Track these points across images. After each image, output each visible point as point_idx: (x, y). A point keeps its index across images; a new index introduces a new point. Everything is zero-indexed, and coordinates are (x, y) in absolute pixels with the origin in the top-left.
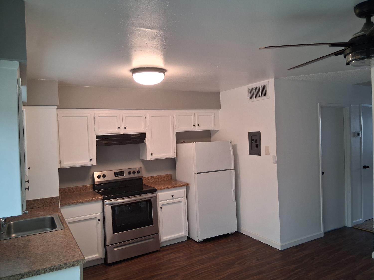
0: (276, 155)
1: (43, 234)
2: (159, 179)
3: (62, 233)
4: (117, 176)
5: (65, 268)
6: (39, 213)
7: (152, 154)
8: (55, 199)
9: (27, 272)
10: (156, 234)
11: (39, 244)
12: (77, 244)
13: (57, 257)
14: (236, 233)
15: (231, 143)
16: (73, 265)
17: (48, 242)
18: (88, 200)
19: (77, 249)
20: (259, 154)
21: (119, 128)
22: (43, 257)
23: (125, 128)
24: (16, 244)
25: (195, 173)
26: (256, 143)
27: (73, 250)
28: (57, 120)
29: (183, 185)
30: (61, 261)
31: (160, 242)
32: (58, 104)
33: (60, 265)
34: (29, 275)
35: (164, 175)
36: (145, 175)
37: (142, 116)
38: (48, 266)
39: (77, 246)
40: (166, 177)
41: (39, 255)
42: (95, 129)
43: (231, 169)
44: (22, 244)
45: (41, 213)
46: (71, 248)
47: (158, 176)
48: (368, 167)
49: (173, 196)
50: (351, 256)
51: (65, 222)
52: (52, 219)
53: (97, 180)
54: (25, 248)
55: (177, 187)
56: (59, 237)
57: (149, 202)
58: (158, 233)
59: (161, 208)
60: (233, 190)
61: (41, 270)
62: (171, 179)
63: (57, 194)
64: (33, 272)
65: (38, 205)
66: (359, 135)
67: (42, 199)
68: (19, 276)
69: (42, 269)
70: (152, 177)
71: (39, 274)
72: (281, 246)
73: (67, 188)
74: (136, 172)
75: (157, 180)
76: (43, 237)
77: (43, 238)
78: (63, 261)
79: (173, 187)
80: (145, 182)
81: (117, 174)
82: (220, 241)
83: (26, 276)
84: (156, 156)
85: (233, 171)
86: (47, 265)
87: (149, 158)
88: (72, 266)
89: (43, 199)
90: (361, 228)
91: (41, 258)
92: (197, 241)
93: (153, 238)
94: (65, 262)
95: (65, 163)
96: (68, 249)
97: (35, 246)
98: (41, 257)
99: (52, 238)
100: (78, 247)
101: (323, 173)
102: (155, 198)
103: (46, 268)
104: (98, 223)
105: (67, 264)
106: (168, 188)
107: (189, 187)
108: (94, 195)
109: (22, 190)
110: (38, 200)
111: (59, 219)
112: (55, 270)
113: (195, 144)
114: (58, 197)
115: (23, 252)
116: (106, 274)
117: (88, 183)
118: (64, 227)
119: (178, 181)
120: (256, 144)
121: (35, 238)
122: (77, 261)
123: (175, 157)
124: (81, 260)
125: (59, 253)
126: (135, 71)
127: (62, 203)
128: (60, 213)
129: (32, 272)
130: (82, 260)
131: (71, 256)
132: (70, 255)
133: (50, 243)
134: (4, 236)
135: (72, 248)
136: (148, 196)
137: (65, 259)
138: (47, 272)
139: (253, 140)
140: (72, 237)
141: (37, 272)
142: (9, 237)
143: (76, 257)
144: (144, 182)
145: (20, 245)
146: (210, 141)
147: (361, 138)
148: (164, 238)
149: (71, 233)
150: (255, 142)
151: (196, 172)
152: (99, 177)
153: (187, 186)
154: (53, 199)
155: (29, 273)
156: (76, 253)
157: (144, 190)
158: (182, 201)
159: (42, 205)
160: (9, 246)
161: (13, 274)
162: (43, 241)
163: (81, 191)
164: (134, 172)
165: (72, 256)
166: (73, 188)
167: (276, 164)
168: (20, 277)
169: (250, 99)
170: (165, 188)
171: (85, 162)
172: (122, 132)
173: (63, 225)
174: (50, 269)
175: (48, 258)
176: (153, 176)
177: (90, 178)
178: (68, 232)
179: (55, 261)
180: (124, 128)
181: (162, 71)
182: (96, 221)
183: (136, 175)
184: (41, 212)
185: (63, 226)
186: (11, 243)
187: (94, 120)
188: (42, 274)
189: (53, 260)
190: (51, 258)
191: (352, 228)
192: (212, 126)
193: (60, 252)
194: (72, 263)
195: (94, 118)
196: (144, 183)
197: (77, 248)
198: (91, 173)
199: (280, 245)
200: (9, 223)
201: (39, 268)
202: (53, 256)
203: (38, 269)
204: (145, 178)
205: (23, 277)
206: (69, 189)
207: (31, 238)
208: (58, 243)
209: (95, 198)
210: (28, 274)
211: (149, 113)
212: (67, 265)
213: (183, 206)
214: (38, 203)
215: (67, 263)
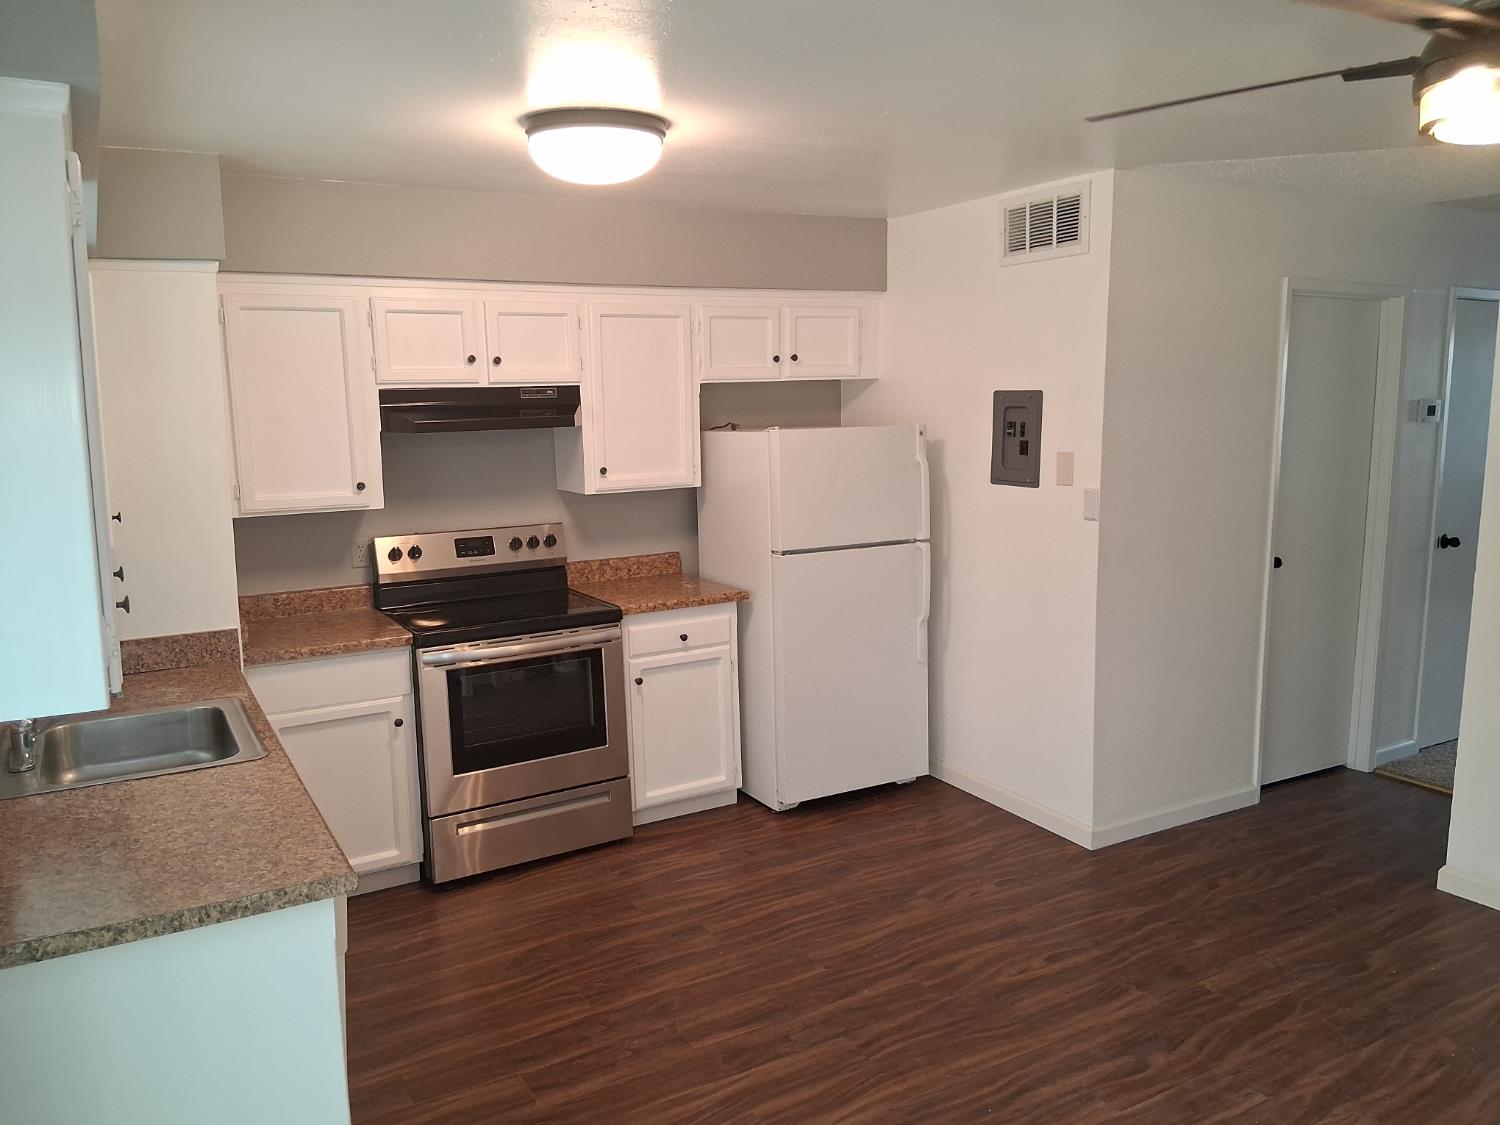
0: (1096, 486)
1: (187, 777)
2: (630, 571)
3: (259, 774)
4: (464, 556)
5: (280, 907)
6: (165, 694)
7: (603, 471)
8: (224, 640)
9: (134, 920)
10: (620, 778)
11: (172, 813)
12: (320, 815)
13: (246, 867)
14: (921, 780)
15: (921, 433)
16: (310, 898)
17: (206, 806)
18: (355, 646)
19: (322, 837)
20: (1034, 483)
21: (472, 359)
22: (193, 863)
23: (497, 361)
24: (81, 811)
25: (773, 552)
26: (1022, 439)
27: (309, 839)
28: (220, 323)
29: (727, 599)
30: (263, 880)
31: (634, 810)
32: (223, 256)
33: (261, 897)
34: (143, 930)
35: (651, 555)
36: (575, 552)
37: (564, 315)
38: (211, 899)
39: (324, 826)
40: (657, 564)
41: (176, 856)
42: (374, 361)
43: (915, 541)
44: (107, 812)
45: (173, 693)
46: (298, 833)
47: (627, 558)
48: (1455, 542)
49: (684, 638)
50: (1358, 881)
51: (270, 729)
52: (218, 719)
53: (385, 567)
54: (120, 831)
55: (701, 603)
56: (250, 788)
57: (591, 657)
58: (625, 777)
59: (639, 682)
60: (920, 619)
61: (185, 913)
62: (679, 573)
63: (232, 621)
64: (156, 920)
65: (159, 660)
66: (1434, 414)
67: (174, 640)
68: (106, 934)
69: (193, 909)
70: (603, 563)
71: (181, 930)
72: (1093, 834)
73: (267, 594)
74: (542, 539)
75: (624, 574)
76: (188, 788)
77: (187, 792)
78: (270, 881)
79: (687, 605)
80: (576, 583)
81: (464, 547)
82: (866, 811)
83: (130, 935)
84: (621, 480)
85: (925, 547)
86: (210, 896)
87: (592, 485)
88: (306, 900)
89: (175, 636)
90: (1405, 776)
91: (186, 869)
92: (776, 808)
93: (608, 792)
94: (277, 885)
95: (258, 497)
96: (288, 837)
97: (156, 821)
98: (185, 865)
99: (222, 791)
100: (327, 828)
101: (1278, 563)
102: (617, 644)
103: (205, 907)
104: (396, 735)
105: (286, 893)
106: (665, 607)
107: (750, 605)
108: (378, 629)
109: (103, 614)
110: (156, 640)
111: (243, 716)
112: (239, 913)
113: (778, 434)
114: (236, 630)
115: (113, 844)
116: (429, 924)
117: (352, 578)
118: (265, 749)
119: (705, 581)
120: (1022, 443)
121: (156, 789)
122: (324, 881)
123: (698, 484)
124: (340, 877)
125: (254, 850)
126: (538, 121)
127: (251, 655)
128: (246, 695)
129: (153, 921)
130: (343, 880)
131: (299, 863)
132: (295, 859)
133: (216, 811)
134: (33, 782)
135: (303, 832)
136: (587, 636)
137: (279, 873)
138: (210, 923)
139: (1012, 425)
140: (299, 789)
141: (172, 920)
142: (53, 783)
143: (320, 868)
144: (574, 581)
145: (100, 816)
146: (836, 423)
147: (1438, 426)
148: (649, 794)
149: (297, 774)
150: (1018, 434)
151: (781, 549)
152: (395, 555)
153: (741, 600)
154: (218, 639)
155: (142, 923)
156: (320, 851)
157: (571, 612)
158: (720, 658)
159: (173, 661)
160: (54, 820)
161: (84, 928)
162: (189, 801)
163: (326, 608)
164: (531, 539)
165: (306, 862)
166: (292, 595)
167: (1097, 523)
168: (108, 936)
169: (1009, 254)
170: (655, 607)
171: (337, 496)
172: (484, 377)
173: (261, 741)
174: (221, 912)
175: (212, 870)
176: (608, 560)
177: (359, 558)
178: (283, 770)
179: (238, 883)
180: (491, 361)
181: (654, 124)
182: (385, 727)
183: (542, 553)
184: (170, 689)
185: (262, 744)
186: (64, 806)
187: (371, 326)
188: (192, 928)
189: (231, 877)
190: (223, 868)
191: (1374, 774)
192: (850, 363)
193: (258, 846)
194: (305, 891)
195: (371, 318)
196: (573, 585)
197: (324, 833)
198: (362, 540)
199: (1090, 830)
200: (49, 731)
201: (179, 906)
202: (228, 862)
203: (175, 910)
204: (574, 563)
205: (120, 939)
206: (276, 600)
207: (138, 790)
208: (246, 812)
209: (379, 637)
210: (141, 929)
211: (592, 301)
212: (286, 899)
213: (724, 677)
214: (159, 654)
215: (287, 890)
